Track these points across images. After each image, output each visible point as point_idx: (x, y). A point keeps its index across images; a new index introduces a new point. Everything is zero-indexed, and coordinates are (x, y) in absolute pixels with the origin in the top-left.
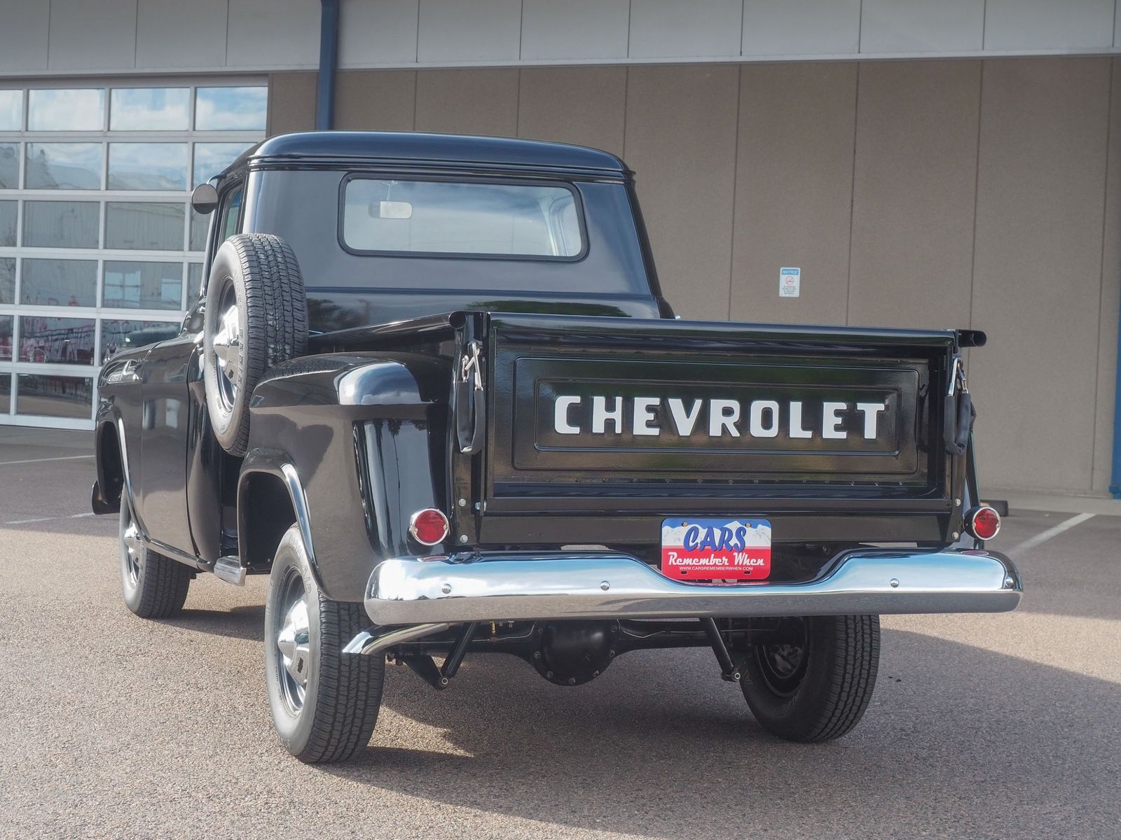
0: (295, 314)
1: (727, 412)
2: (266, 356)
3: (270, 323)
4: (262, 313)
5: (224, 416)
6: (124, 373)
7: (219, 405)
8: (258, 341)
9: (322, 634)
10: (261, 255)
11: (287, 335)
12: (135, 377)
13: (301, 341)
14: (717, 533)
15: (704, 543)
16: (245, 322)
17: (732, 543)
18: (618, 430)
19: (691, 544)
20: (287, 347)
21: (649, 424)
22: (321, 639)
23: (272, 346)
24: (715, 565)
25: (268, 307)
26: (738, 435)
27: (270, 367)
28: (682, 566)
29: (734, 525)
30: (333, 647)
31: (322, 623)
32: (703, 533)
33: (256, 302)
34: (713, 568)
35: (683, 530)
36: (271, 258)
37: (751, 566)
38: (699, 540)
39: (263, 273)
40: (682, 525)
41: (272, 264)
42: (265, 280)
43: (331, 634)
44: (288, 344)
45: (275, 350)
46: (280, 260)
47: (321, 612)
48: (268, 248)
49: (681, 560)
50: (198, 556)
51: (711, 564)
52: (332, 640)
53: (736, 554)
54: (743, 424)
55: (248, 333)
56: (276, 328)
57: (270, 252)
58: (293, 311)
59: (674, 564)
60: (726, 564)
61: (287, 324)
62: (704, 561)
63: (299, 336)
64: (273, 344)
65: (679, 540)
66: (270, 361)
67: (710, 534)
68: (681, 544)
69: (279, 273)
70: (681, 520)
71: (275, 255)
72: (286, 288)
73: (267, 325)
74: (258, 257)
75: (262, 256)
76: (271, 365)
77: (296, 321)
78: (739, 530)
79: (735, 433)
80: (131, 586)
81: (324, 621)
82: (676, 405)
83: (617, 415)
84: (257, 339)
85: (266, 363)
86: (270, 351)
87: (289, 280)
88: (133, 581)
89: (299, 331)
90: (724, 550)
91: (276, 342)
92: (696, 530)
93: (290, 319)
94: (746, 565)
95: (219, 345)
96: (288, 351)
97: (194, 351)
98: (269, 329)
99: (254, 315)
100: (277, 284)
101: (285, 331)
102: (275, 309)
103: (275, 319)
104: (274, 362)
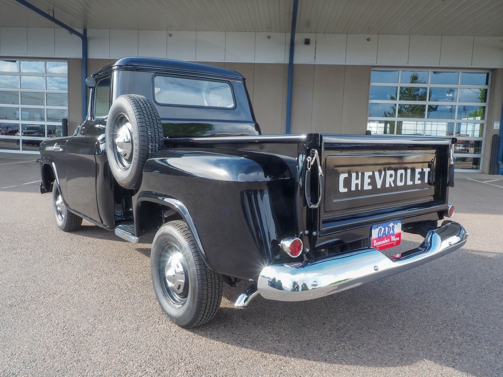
0: (159, 130)
1: (391, 176)
2: (148, 149)
3: (149, 134)
4: (145, 129)
5: (121, 172)
6: (55, 147)
7: (117, 167)
8: (145, 142)
9: (199, 280)
11: (156, 139)
12: (61, 150)
13: (162, 141)
14: (387, 228)
15: (383, 234)
16: (137, 134)
17: (391, 233)
18: (359, 189)
19: (380, 235)
20: (157, 144)
21: (369, 184)
22: (198, 282)
23: (151, 144)
24: (386, 243)
25: (148, 127)
26: (394, 186)
27: (150, 154)
28: (378, 246)
29: (391, 225)
30: (204, 286)
31: (198, 275)
32: (383, 229)
33: (142, 124)
34: (385, 244)
35: (378, 230)
37: (395, 241)
38: (382, 234)
39: (143, 111)
40: (377, 228)
41: (146, 108)
42: (145, 115)
43: (203, 280)
44: (157, 143)
45: (152, 146)
46: (149, 106)
47: (197, 270)
48: (142, 100)
49: (377, 243)
50: (102, 223)
51: (385, 243)
52: (204, 283)
53: (392, 237)
54: (395, 181)
55: (139, 138)
56: (152, 136)
57: (144, 102)
58: (158, 128)
59: (375, 245)
60: (389, 242)
61: (156, 134)
62: (383, 242)
63: (161, 139)
64: (150, 143)
65: (377, 234)
66: (150, 151)
67: (385, 230)
68: (377, 236)
69: (150, 111)
70: (377, 225)
71: (146, 104)
72: (154, 118)
73: (148, 135)
74: (139, 104)
75: (141, 104)
76: (150, 153)
77: (160, 133)
78: (393, 226)
79: (393, 185)
80: (60, 221)
81: (199, 274)
82: (377, 174)
83: (359, 181)
84: (144, 141)
85: (148, 152)
86: (150, 146)
87: (155, 115)
88: (60, 218)
89: (161, 137)
90: (388, 237)
91: (152, 142)
92: (381, 229)
93: (157, 132)
94: (394, 241)
95: (118, 143)
96: (157, 146)
97: (96, 143)
98: (149, 136)
99: (142, 130)
100: (150, 117)
101: (155, 138)
102: (151, 128)
103: (151, 132)
104: (152, 151)
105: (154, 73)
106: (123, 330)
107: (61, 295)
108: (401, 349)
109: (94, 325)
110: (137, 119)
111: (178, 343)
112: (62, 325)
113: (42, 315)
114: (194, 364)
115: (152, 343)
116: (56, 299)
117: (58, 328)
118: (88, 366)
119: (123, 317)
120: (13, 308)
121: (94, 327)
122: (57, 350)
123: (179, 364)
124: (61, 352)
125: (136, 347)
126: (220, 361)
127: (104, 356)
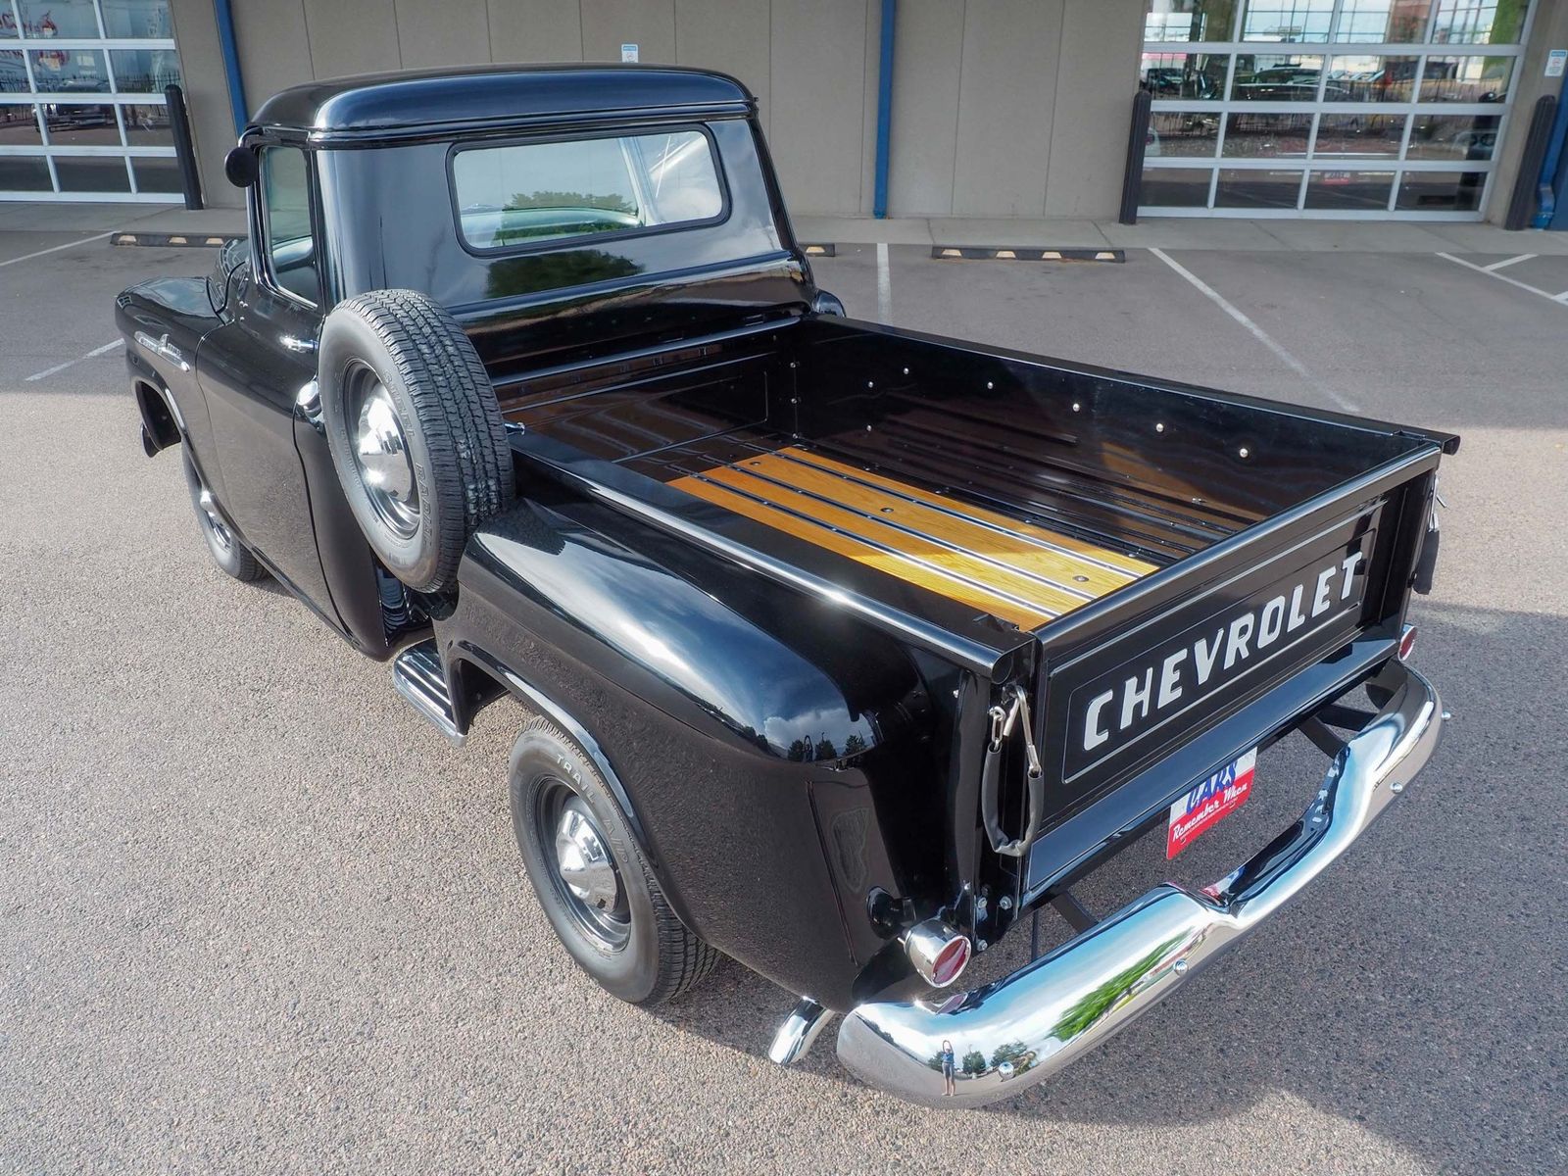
0: (492, 433)
1: (1243, 630)
2: (466, 500)
3: (463, 455)
4: (449, 442)
6: (163, 348)
7: (374, 517)
8: (451, 483)
10: (424, 347)
11: (488, 465)
12: (185, 365)
14: (1214, 777)
15: (1203, 797)
17: (1224, 783)
18: (1145, 713)
19: (1192, 806)
21: (1175, 686)
23: (472, 487)
25: (455, 432)
26: (1247, 654)
27: (473, 515)
28: (1184, 834)
32: (1203, 785)
33: (437, 427)
34: (1206, 818)
35: (1186, 798)
36: (439, 350)
37: (1236, 795)
38: (1198, 799)
39: (434, 378)
41: (444, 359)
42: (441, 390)
44: (492, 477)
45: (476, 490)
46: (451, 349)
49: (1182, 829)
51: (1205, 815)
53: (1226, 791)
54: (1253, 640)
55: (434, 473)
56: (472, 459)
57: (433, 338)
59: (1177, 837)
60: (1217, 807)
61: (486, 452)
62: (1201, 816)
63: (503, 463)
64: (471, 483)
65: (1183, 809)
66: (471, 506)
67: (1208, 784)
68: (1183, 813)
69: (457, 374)
73: (460, 458)
74: (419, 350)
75: (425, 349)
76: (473, 511)
77: (497, 443)
80: (222, 548)
82: (1201, 648)
83: (1145, 695)
84: (450, 480)
85: (466, 509)
86: (470, 494)
88: (220, 541)
91: (475, 480)
93: (488, 442)
94: (1233, 799)
95: (367, 454)
96: (493, 488)
98: (464, 464)
99: (437, 447)
100: (459, 394)
101: (484, 461)
102: (465, 432)
103: (469, 448)
104: (477, 504)
105: (450, 144)
106: (457, 1011)
107: (268, 870)
108: (1222, 1050)
109: (376, 994)
110: (418, 409)
111: (613, 1059)
112: (286, 997)
113: (228, 959)
114: (661, 1139)
115: (540, 1059)
116: (255, 887)
117: (279, 1013)
118: (379, 1161)
119: (450, 956)
120: (143, 933)
121: (377, 1003)
122: (288, 1100)
123: (621, 1141)
124: (300, 1106)
125: (499, 1080)
126: (730, 1123)
127: (419, 1120)
